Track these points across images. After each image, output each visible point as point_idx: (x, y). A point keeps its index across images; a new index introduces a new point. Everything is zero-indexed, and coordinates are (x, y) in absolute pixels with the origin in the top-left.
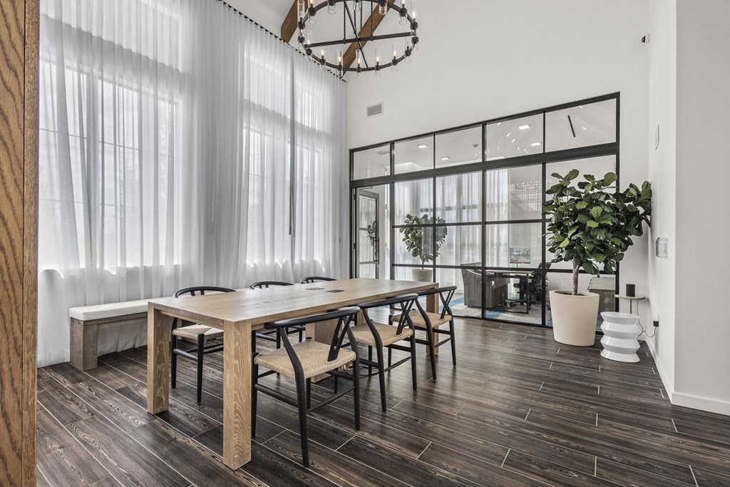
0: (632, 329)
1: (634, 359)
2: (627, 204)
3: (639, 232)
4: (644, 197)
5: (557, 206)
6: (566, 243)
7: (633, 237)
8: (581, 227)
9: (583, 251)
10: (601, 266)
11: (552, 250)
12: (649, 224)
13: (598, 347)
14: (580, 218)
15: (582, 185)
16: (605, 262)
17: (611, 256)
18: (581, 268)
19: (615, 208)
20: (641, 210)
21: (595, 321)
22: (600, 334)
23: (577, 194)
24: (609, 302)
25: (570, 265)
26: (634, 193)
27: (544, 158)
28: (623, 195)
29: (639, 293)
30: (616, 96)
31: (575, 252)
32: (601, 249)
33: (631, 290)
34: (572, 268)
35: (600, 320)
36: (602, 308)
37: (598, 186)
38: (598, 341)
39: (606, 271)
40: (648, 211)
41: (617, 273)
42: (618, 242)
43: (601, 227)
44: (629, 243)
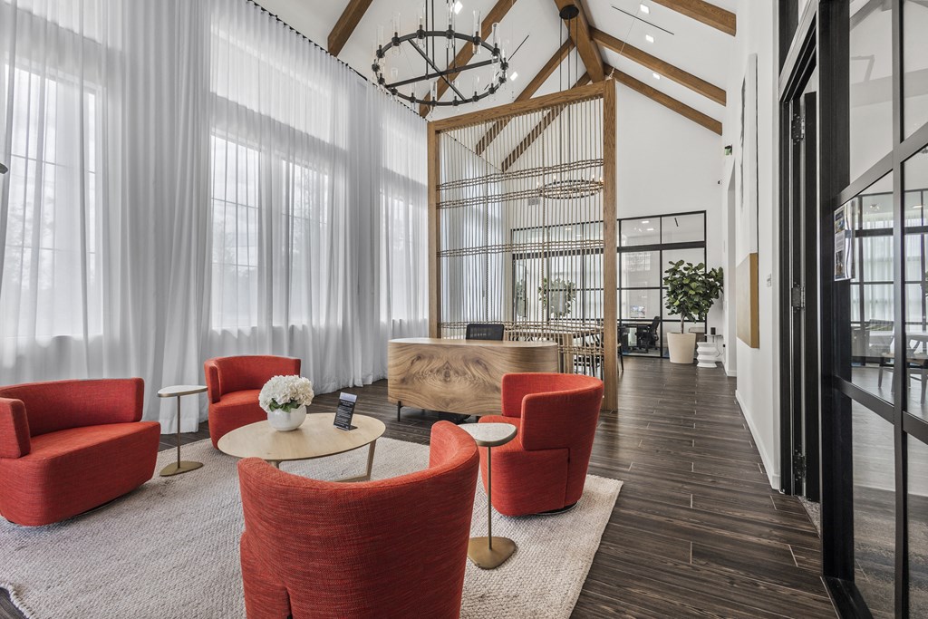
0: (712, 349)
1: (714, 366)
2: (710, 280)
3: (717, 297)
4: (719, 276)
5: (672, 281)
6: (677, 303)
7: (713, 300)
8: (686, 294)
9: (687, 307)
10: (696, 317)
11: (668, 307)
12: (722, 291)
13: (696, 362)
14: (685, 289)
15: (685, 269)
16: (699, 314)
17: (702, 311)
18: (686, 318)
19: (703, 282)
20: (719, 284)
21: (693, 353)
22: (696, 354)
23: (683, 274)
24: (701, 337)
25: (678, 316)
26: (714, 274)
27: (661, 247)
28: (708, 275)
29: (717, 333)
30: (705, 212)
31: (683, 309)
32: (697, 306)
33: (713, 331)
34: (680, 318)
35: (696, 347)
36: (697, 341)
37: (694, 270)
38: (695, 359)
39: (700, 320)
40: (722, 285)
41: (705, 321)
42: (706, 302)
43: (696, 294)
44: (712, 303)
